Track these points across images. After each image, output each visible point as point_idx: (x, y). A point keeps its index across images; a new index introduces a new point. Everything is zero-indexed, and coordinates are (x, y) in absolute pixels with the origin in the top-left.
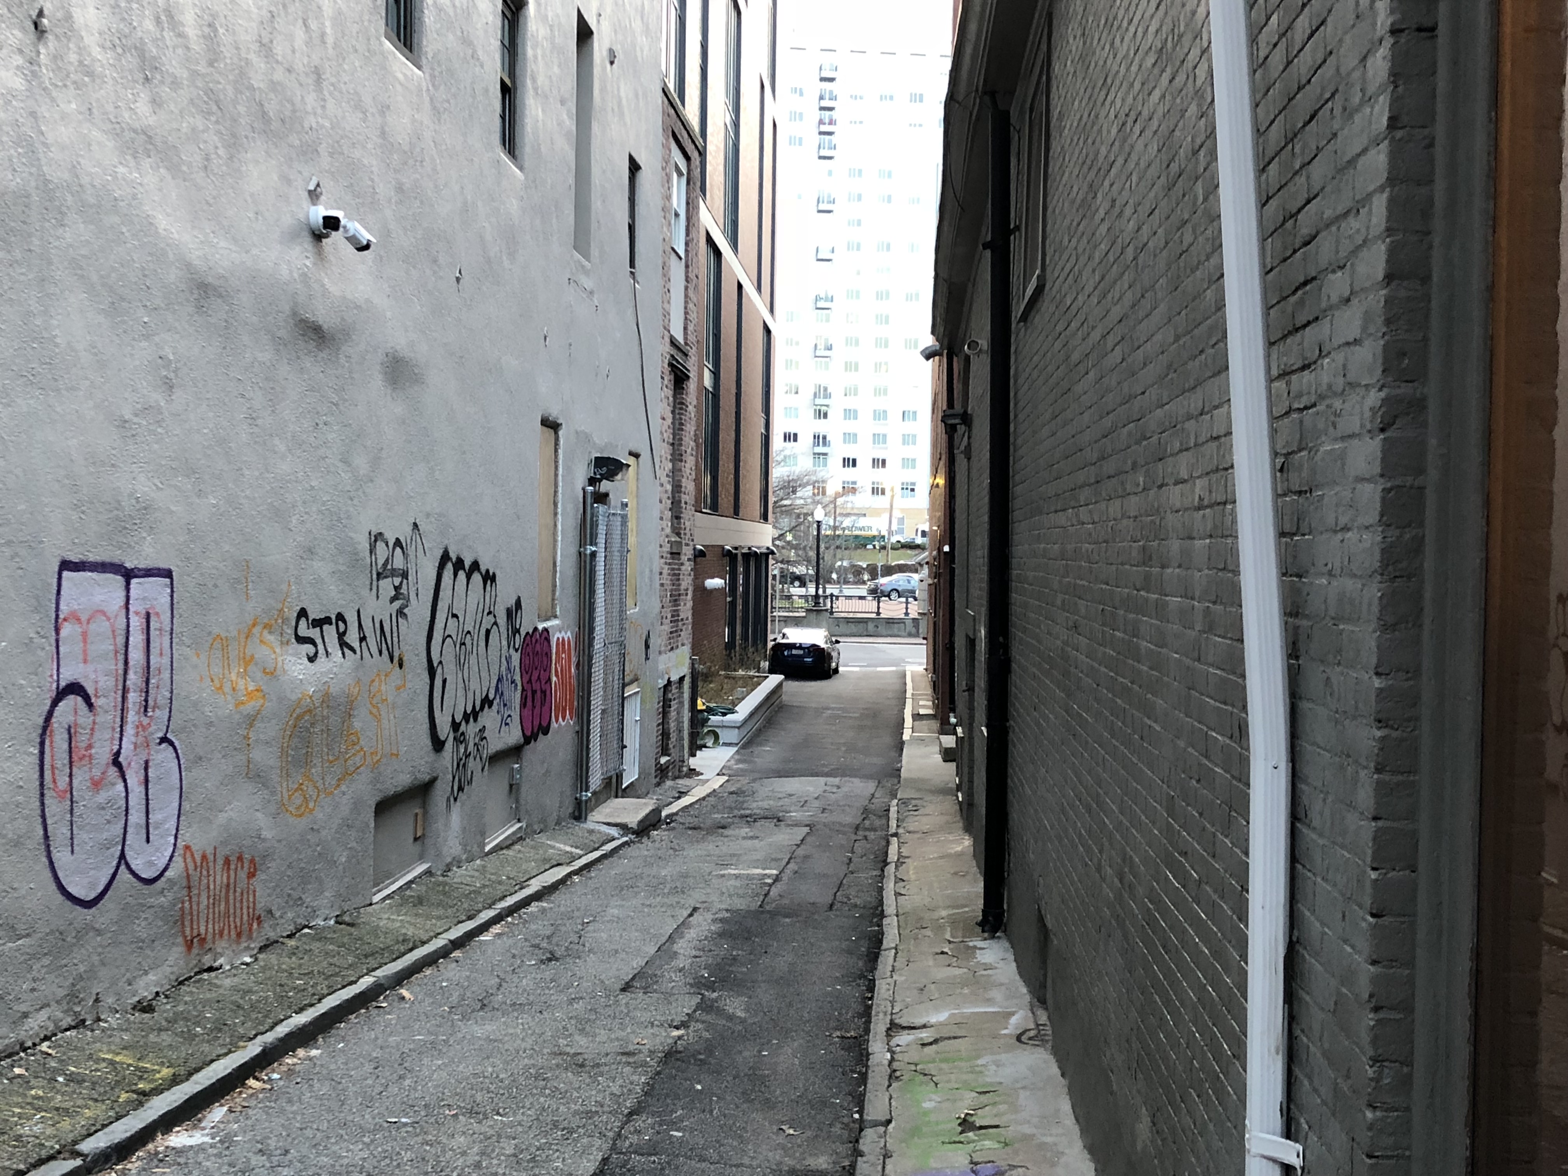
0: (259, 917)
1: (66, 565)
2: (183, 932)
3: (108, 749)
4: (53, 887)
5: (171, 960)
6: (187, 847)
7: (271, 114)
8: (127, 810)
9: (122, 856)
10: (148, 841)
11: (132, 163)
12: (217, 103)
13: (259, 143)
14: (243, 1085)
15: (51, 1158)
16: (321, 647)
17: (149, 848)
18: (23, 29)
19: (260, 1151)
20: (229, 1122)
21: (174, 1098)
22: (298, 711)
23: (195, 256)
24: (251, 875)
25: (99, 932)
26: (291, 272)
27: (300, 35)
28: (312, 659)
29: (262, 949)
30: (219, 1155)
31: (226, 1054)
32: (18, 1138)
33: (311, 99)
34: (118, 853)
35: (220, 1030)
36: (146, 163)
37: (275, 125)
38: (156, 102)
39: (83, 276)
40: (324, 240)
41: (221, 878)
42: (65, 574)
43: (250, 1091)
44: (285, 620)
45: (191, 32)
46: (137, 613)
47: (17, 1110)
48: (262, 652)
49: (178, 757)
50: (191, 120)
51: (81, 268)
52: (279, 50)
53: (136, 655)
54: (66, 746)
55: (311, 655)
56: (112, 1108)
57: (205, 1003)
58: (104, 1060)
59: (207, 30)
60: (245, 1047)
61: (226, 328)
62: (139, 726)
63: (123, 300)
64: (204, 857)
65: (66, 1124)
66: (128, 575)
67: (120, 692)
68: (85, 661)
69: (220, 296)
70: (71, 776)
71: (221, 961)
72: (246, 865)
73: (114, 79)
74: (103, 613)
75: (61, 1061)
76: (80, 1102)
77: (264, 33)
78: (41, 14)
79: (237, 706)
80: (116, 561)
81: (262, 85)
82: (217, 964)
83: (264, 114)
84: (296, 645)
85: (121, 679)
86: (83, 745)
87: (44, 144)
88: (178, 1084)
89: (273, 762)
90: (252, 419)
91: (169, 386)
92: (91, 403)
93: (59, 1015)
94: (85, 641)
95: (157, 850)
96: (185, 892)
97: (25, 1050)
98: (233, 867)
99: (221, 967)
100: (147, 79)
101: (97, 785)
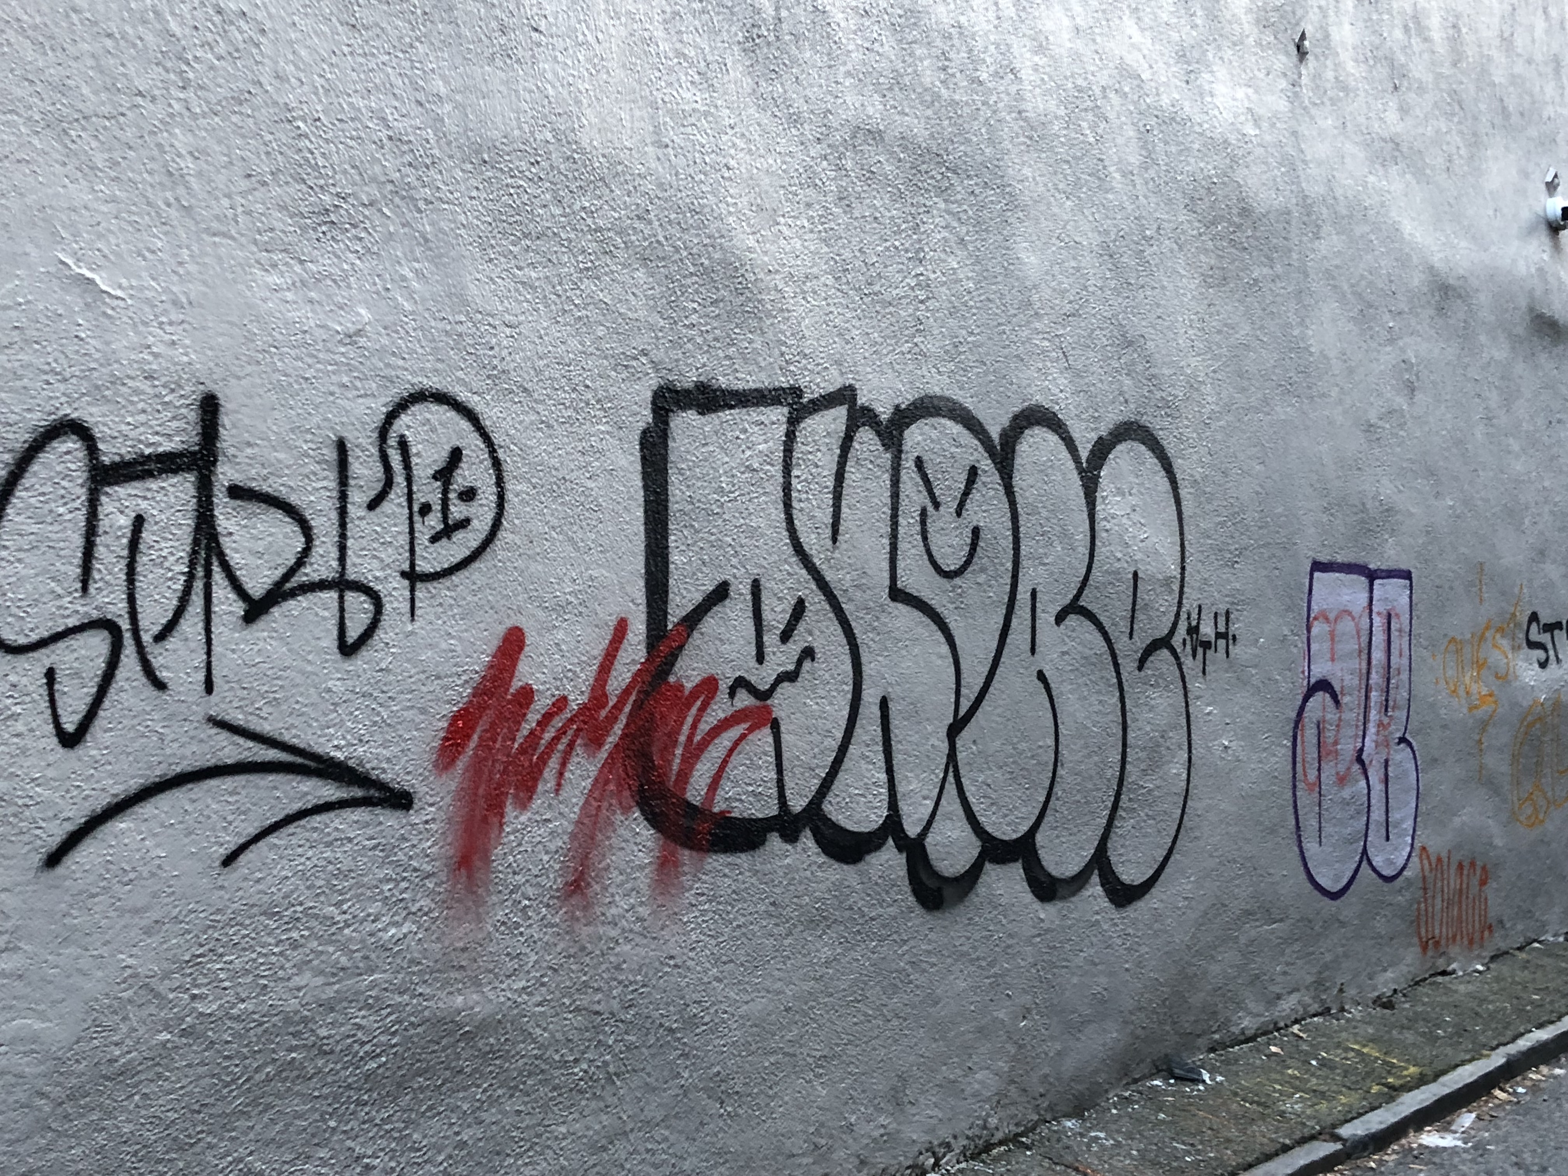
0: (1490, 927)
1: (1318, 566)
2: (1419, 934)
3: (1351, 747)
4: (1303, 876)
5: (1409, 959)
6: (1424, 848)
7: (1511, 108)
8: (1369, 806)
9: (1365, 852)
10: (1388, 839)
11: (1381, 172)
12: (1460, 104)
13: (1498, 139)
14: (1489, 1094)
15: (1313, 1138)
16: (1551, 653)
17: (1388, 846)
18: (1287, 54)
19: (1516, 1164)
20: (1479, 1130)
21: (1423, 1097)
22: (1530, 718)
23: (1437, 260)
24: (1483, 883)
25: (1343, 924)
26: (1528, 267)
27: (1540, 25)
28: (1543, 665)
29: (1493, 958)
30: (1473, 1161)
31: (1470, 1061)
32: (1282, 1114)
33: (1550, 89)
34: (1360, 850)
35: (1460, 1036)
36: (1394, 170)
37: (1515, 119)
38: (1404, 110)
39: (1335, 287)
40: (1562, 233)
41: (1454, 882)
42: (1317, 575)
43: (1496, 1101)
44: (1518, 625)
45: (1437, 35)
46: (1379, 614)
47: (1278, 1087)
48: (1496, 657)
49: (1415, 758)
50: (1435, 123)
51: (1334, 278)
52: (1520, 42)
53: (1378, 655)
54: (1315, 741)
55: (1543, 660)
56: (1364, 1099)
57: (1444, 1006)
58: (1353, 1050)
59: (1451, 32)
60: (1488, 1056)
61: (1465, 328)
62: (1380, 724)
63: (1371, 306)
64: (1439, 860)
65: (1323, 1106)
66: (1372, 576)
67: (1363, 691)
68: (1333, 660)
69: (1460, 296)
70: (1319, 770)
71: (1454, 966)
72: (1478, 872)
73: (1366, 91)
74: (1350, 613)
75: (1312, 1045)
76: (1334, 1088)
77: (1504, 27)
78: (1303, 37)
79: (1470, 709)
80: (1361, 562)
81: (1503, 80)
82: (1450, 968)
83: (1504, 108)
84: (1526, 650)
85: (1364, 677)
86: (1331, 740)
87: (1303, 161)
88: (1426, 1083)
89: (1505, 768)
90: (1489, 419)
91: (1411, 389)
92: (1340, 408)
93: (1307, 1000)
94: (1332, 639)
95: (1396, 849)
96: (1421, 892)
97: (1278, 1030)
98: (1465, 872)
99: (1454, 972)
100: (1396, 88)
101: (1342, 780)
